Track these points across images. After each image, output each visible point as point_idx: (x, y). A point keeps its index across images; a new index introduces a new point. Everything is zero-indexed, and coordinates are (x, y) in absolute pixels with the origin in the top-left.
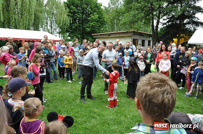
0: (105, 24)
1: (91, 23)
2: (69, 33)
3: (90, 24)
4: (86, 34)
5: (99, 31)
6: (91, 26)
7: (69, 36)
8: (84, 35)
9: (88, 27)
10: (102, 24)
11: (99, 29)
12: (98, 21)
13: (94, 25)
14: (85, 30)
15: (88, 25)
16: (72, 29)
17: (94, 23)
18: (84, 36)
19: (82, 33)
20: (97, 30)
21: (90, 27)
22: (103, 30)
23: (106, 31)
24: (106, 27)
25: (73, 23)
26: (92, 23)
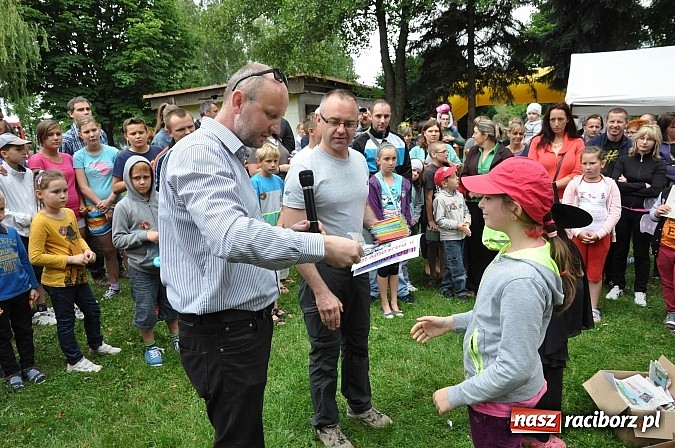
0: (191, 57)
1: (135, 52)
2: (44, 97)
3: (129, 58)
4: (117, 96)
5: (170, 83)
6: (136, 65)
7: (45, 106)
8: (108, 102)
9: (122, 68)
10: (179, 55)
11: (167, 76)
12: (163, 46)
13: (148, 58)
14: (109, 81)
15: (122, 61)
16: (52, 78)
17: (149, 54)
18: (108, 106)
19: (102, 93)
20: (161, 81)
21: (129, 70)
22: (183, 79)
23: (197, 82)
24: (195, 67)
25: (56, 52)
26: (138, 54)
